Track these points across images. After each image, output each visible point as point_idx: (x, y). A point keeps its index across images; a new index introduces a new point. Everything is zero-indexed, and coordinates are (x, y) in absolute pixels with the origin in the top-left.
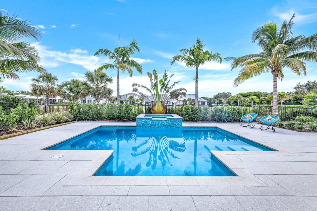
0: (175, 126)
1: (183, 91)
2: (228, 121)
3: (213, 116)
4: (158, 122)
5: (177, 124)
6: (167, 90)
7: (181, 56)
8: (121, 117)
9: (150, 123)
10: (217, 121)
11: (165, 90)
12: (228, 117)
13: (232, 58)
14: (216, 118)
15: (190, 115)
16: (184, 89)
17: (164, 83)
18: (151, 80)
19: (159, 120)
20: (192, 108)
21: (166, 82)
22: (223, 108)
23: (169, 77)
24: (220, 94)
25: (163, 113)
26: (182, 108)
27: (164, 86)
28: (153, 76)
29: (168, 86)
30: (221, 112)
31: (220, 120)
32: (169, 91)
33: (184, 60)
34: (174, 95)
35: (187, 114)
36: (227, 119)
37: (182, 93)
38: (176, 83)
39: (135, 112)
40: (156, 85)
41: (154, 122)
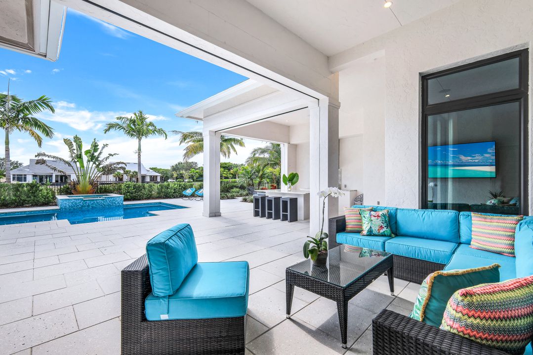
0: (114, 205)
1: (120, 165)
2: (174, 198)
3: (158, 193)
4: (92, 202)
5: (116, 203)
6: (97, 163)
7: (118, 125)
8: (21, 201)
9: (81, 203)
10: (164, 198)
11: (94, 163)
12: (174, 193)
13: (180, 132)
14: (162, 195)
15: (132, 194)
16: (123, 163)
17: (93, 154)
18: (71, 151)
19: (93, 200)
20: (134, 185)
21: (96, 154)
22: (169, 185)
23: (100, 147)
24: (181, 163)
25: (92, 193)
26: (121, 185)
27: (93, 158)
28: (74, 144)
29: (99, 159)
30: (168, 188)
31: (167, 196)
32: (101, 166)
33: (123, 129)
34: (108, 170)
35: (129, 192)
36: (173, 196)
37: (120, 168)
38: (111, 155)
39: (48, 193)
40: (79, 157)
41: (86, 203)
